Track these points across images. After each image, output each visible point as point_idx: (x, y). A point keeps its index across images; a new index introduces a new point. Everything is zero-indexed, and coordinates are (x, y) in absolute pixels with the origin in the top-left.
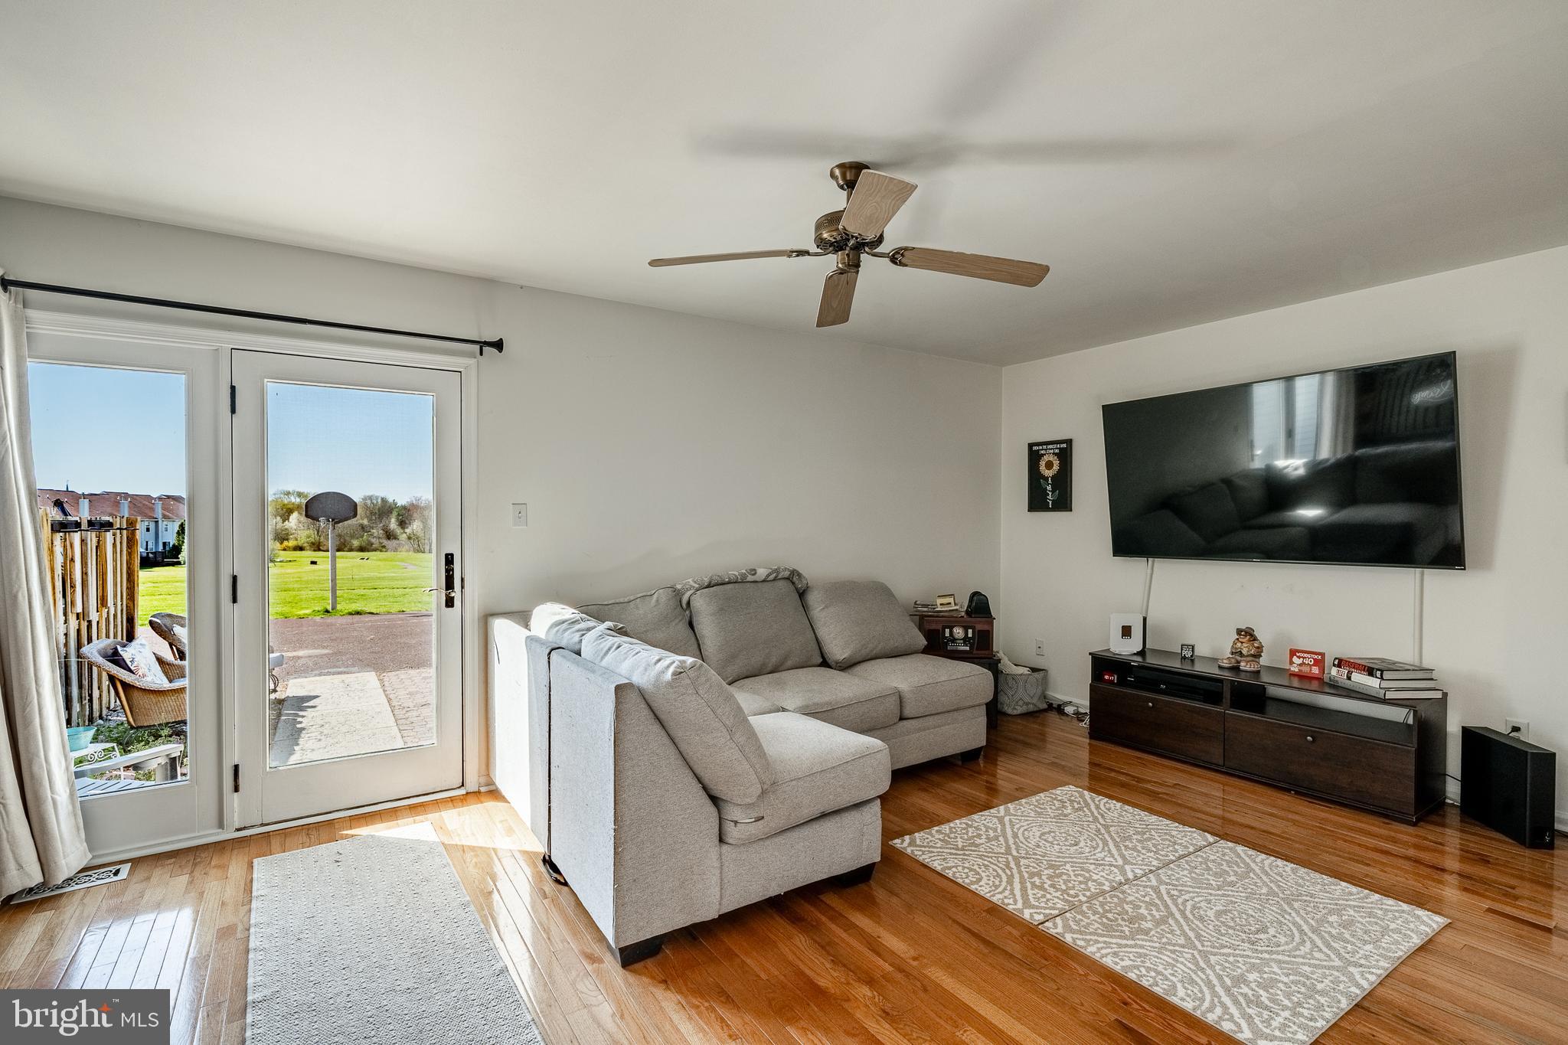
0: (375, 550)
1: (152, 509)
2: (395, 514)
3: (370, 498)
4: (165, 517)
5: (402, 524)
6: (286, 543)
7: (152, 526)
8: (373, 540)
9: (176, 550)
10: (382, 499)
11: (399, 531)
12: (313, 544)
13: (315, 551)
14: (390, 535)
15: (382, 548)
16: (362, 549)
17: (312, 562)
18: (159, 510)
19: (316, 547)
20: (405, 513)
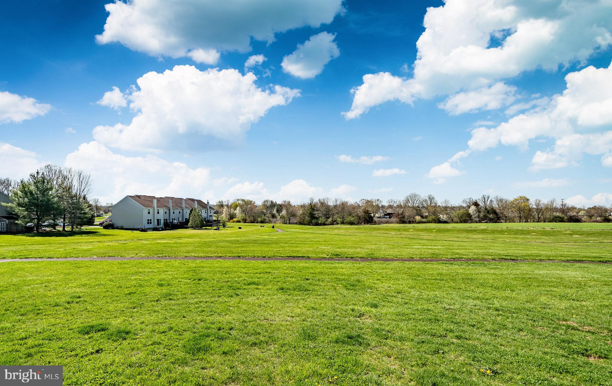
0: (267, 223)
1: (182, 204)
2: (276, 207)
3: (267, 201)
4: (186, 207)
5: (279, 211)
6: (233, 219)
7: (181, 211)
8: (266, 218)
9: (187, 221)
10: (271, 201)
11: (277, 214)
12: (243, 219)
13: (244, 223)
14: (274, 216)
15: (270, 222)
16: (262, 222)
17: (240, 228)
18: (184, 205)
19: (245, 221)
20: (280, 208)
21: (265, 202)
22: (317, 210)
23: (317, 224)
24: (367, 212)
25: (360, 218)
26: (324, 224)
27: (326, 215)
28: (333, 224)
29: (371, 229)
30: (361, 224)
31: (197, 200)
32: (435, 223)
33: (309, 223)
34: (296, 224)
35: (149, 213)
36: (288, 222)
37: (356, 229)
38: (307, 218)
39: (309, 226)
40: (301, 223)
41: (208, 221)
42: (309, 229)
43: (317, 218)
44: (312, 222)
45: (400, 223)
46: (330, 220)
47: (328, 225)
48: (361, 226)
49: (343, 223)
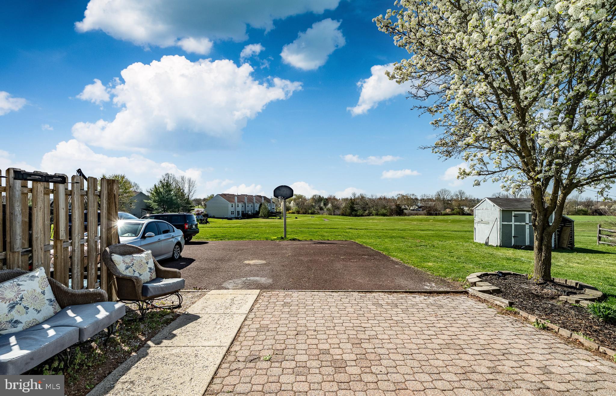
0: (316, 214)
1: (253, 200)
2: (323, 201)
3: (315, 196)
4: (256, 202)
5: (325, 205)
6: (289, 211)
7: (253, 205)
8: (316, 210)
9: (258, 213)
10: (319, 196)
11: (324, 207)
14: (321, 209)
15: (318, 213)
16: (312, 213)
17: (296, 218)
18: (255, 200)
19: (298, 212)
20: (326, 201)
21: (314, 196)
22: (357, 204)
23: (356, 215)
24: (398, 206)
25: (392, 210)
26: (362, 216)
27: (364, 208)
28: (369, 216)
29: (399, 220)
30: (392, 215)
31: (264, 197)
32: (460, 215)
33: (350, 215)
34: (339, 215)
35: (232, 207)
36: (333, 213)
37: (387, 219)
38: (348, 211)
39: (349, 217)
40: (343, 215)
41: (272, 213)
42: (349, 219)
43: (356, 211)
44: (352, 214)
45: (428, 215)
46: (367, 212)
47: (365, 216)
48: (392, 217)
49: (377, 215)
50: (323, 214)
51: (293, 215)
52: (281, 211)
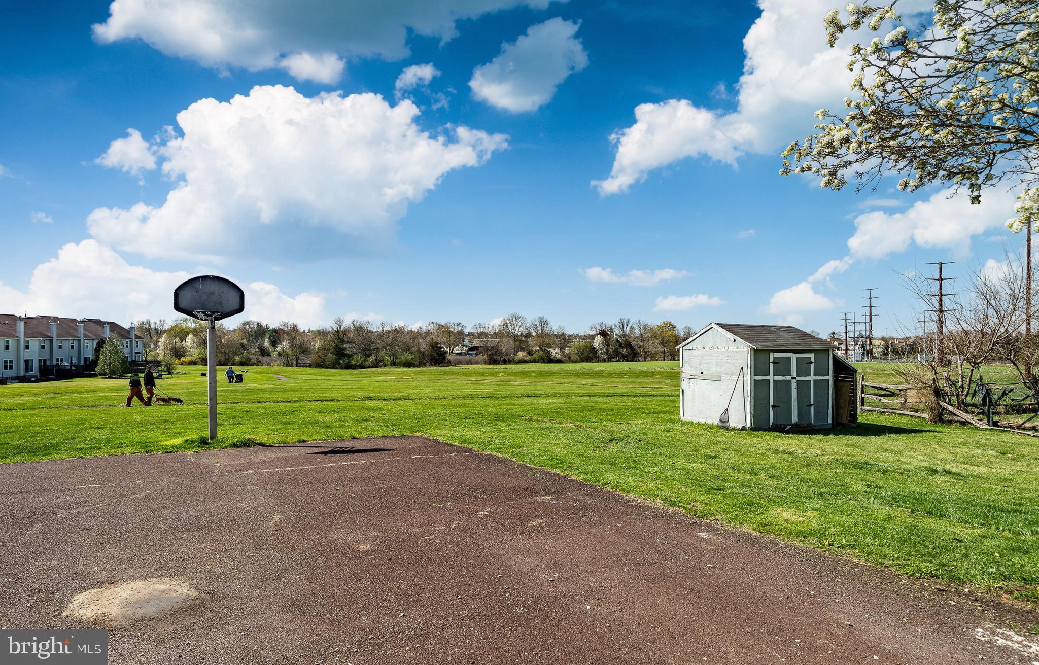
0: (253, 364)
1: (76, 330)
2: (267, 336)
3: (249, 323)
4: (86, 336)
5: (274, 344)
6: (183, 359)
7: (76, 344)
8: (251, 356)
9: (94, 363)
10: (258, 324)
11: (271, 349)
12: (201, 359)
14: (264, 352)
15: (258, 363)
16: (244, 363)
17: (203, 375)
18: (81, 332)
20: (276, 336)
21: (244, 324)
22: (350, 342)
23: (348, 367)
24: (434, 346)
25: (423, 354)
26: (362, 367)
27: (365, 350)
28: (377, 366)
29: (440, 374)
30: (425, 364)
31: (109, 323)
32: (544, 362)
33: (335, 365)
34: (310, 366)
36: (294, 363)
37: (416, 373)
38: (331, 356)
39: (334, 371)
40: (318, 365)
41: (135, 363)
42: (334, 375)
43: (349, 356)
44: (339, 364)
45: (489, 363)
46: (372, 359)
47: (369, 367)
48: (425, 369)
49: (394, 364)
50: (269, 364)
51: (192, 367)
52: (160, 358)
